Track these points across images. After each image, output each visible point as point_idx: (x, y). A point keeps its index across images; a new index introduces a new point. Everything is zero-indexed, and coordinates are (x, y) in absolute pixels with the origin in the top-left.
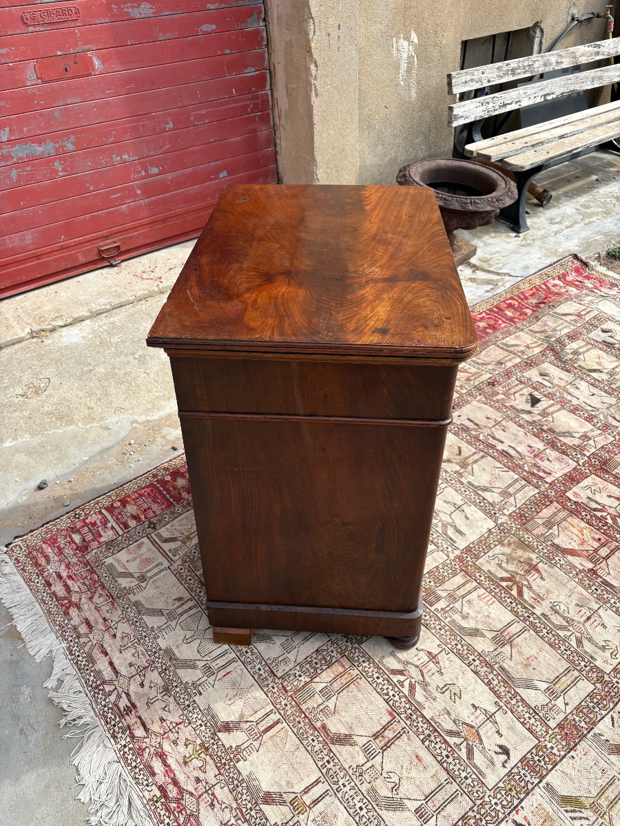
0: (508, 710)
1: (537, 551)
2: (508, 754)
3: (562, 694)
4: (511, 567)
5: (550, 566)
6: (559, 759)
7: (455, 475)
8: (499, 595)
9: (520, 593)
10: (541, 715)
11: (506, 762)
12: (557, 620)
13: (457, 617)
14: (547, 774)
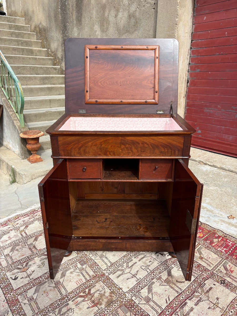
0: (29, 282)
1: (106, 308)
2: (14, 279)
3: (29, 303)
4: (96, 295)
5: (95, 312)
6: (6, 296)
7: (158, 276)
8: (82, 287)
9: (81, 296)
10: (24, 293)
11: (12, 278)
12: (64, 310)
13: (72, 270)
14: (2, 291)
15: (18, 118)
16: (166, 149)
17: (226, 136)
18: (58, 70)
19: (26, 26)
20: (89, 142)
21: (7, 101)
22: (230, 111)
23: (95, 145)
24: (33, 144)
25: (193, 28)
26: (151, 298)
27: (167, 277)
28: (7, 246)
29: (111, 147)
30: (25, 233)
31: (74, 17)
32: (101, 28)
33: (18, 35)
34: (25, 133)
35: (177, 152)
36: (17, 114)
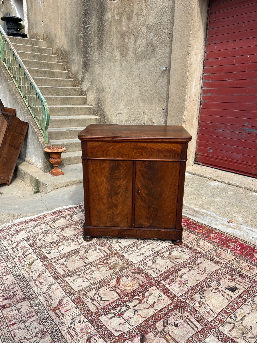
0: (60, 255)
1: (120, 271)
2: (48, 253)
3: (61, 267)
4: (112, 264)
5: (111, 273)
6: (43, 263)
7: (161, 255)
8: (101, 260)
9: (101, 264)
10: (57, 261)
11: (46, 253)
12: (88, 271)
13: (93, 249)
14: (40, 260)
15: (42, 135)
16: (168, 153)
17: (235, 155)
18: (78, 91)
19: (48, 49)
20: (110, 147)
21: (33, 119)
22: (238, 131)
23: (115, 149)
24: (56, 158)
25: (205, 56)
26: (154, 267)
27: (168, 255)
28: (40, 234)
29: (127, 151)
30: (53, 225)
31: (96, 42)
32: (120, 54)
33: (40, 58)
34: (49, 148)
35: (177, 156)
36: (41, 131)
